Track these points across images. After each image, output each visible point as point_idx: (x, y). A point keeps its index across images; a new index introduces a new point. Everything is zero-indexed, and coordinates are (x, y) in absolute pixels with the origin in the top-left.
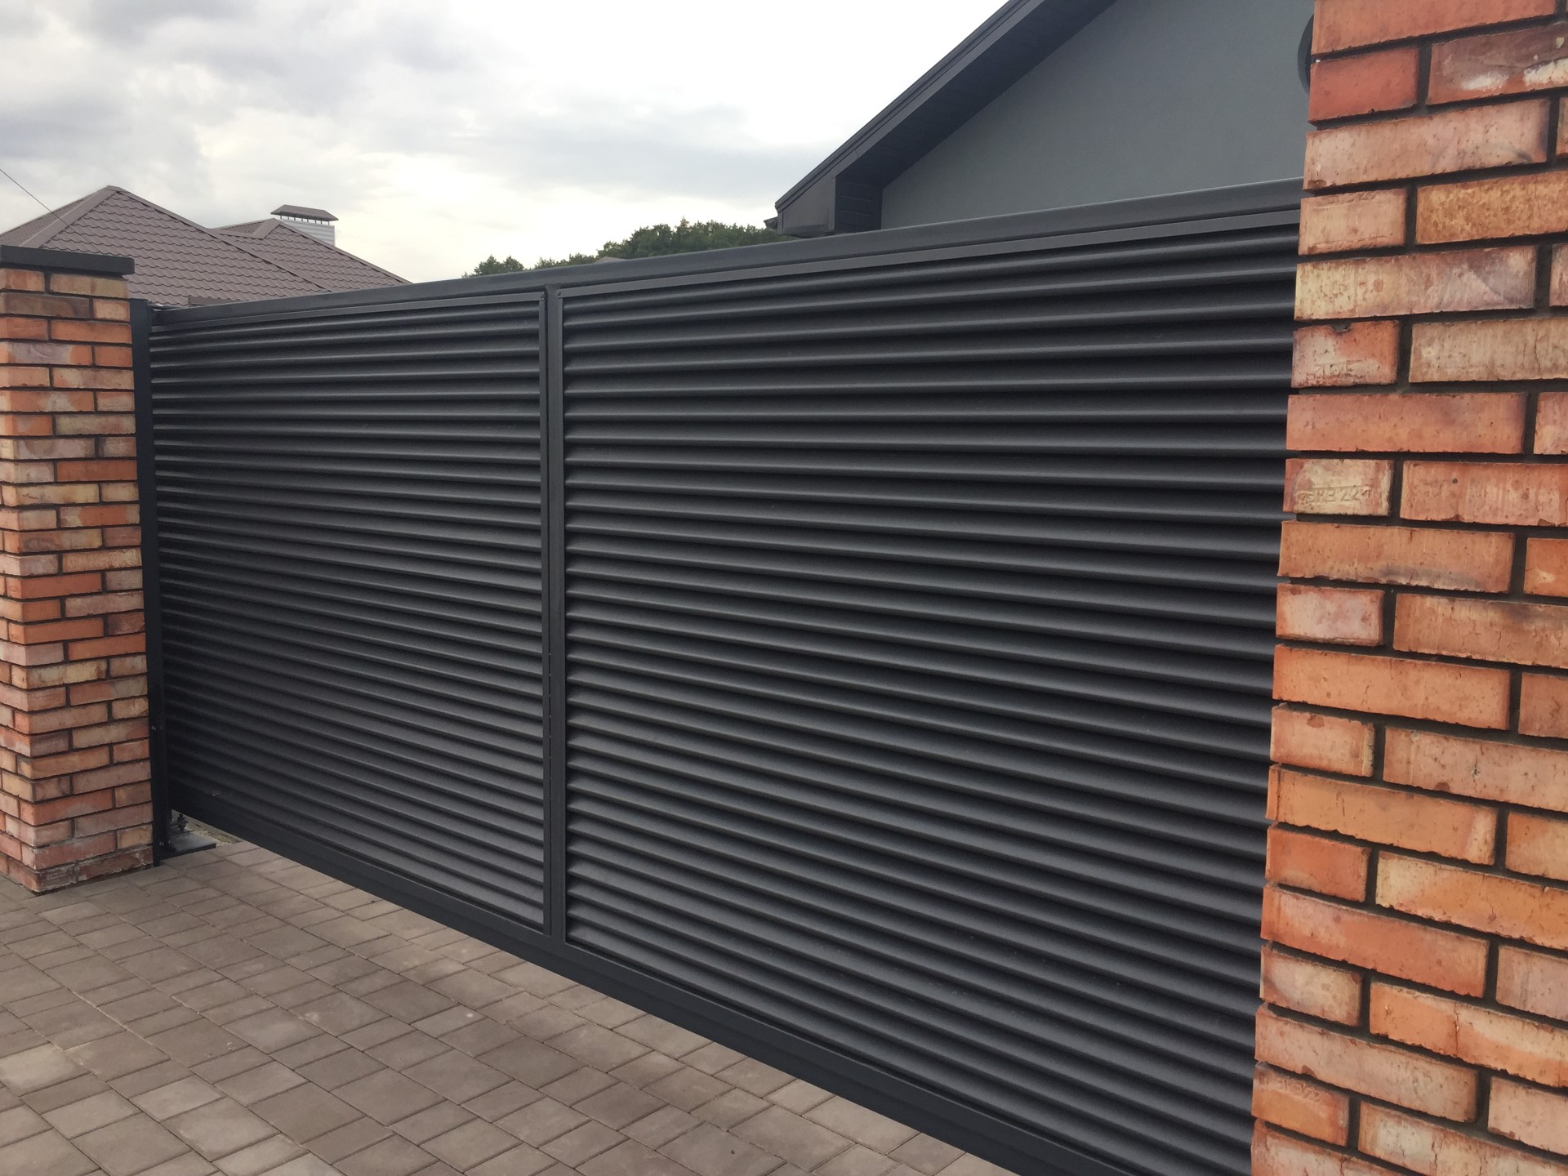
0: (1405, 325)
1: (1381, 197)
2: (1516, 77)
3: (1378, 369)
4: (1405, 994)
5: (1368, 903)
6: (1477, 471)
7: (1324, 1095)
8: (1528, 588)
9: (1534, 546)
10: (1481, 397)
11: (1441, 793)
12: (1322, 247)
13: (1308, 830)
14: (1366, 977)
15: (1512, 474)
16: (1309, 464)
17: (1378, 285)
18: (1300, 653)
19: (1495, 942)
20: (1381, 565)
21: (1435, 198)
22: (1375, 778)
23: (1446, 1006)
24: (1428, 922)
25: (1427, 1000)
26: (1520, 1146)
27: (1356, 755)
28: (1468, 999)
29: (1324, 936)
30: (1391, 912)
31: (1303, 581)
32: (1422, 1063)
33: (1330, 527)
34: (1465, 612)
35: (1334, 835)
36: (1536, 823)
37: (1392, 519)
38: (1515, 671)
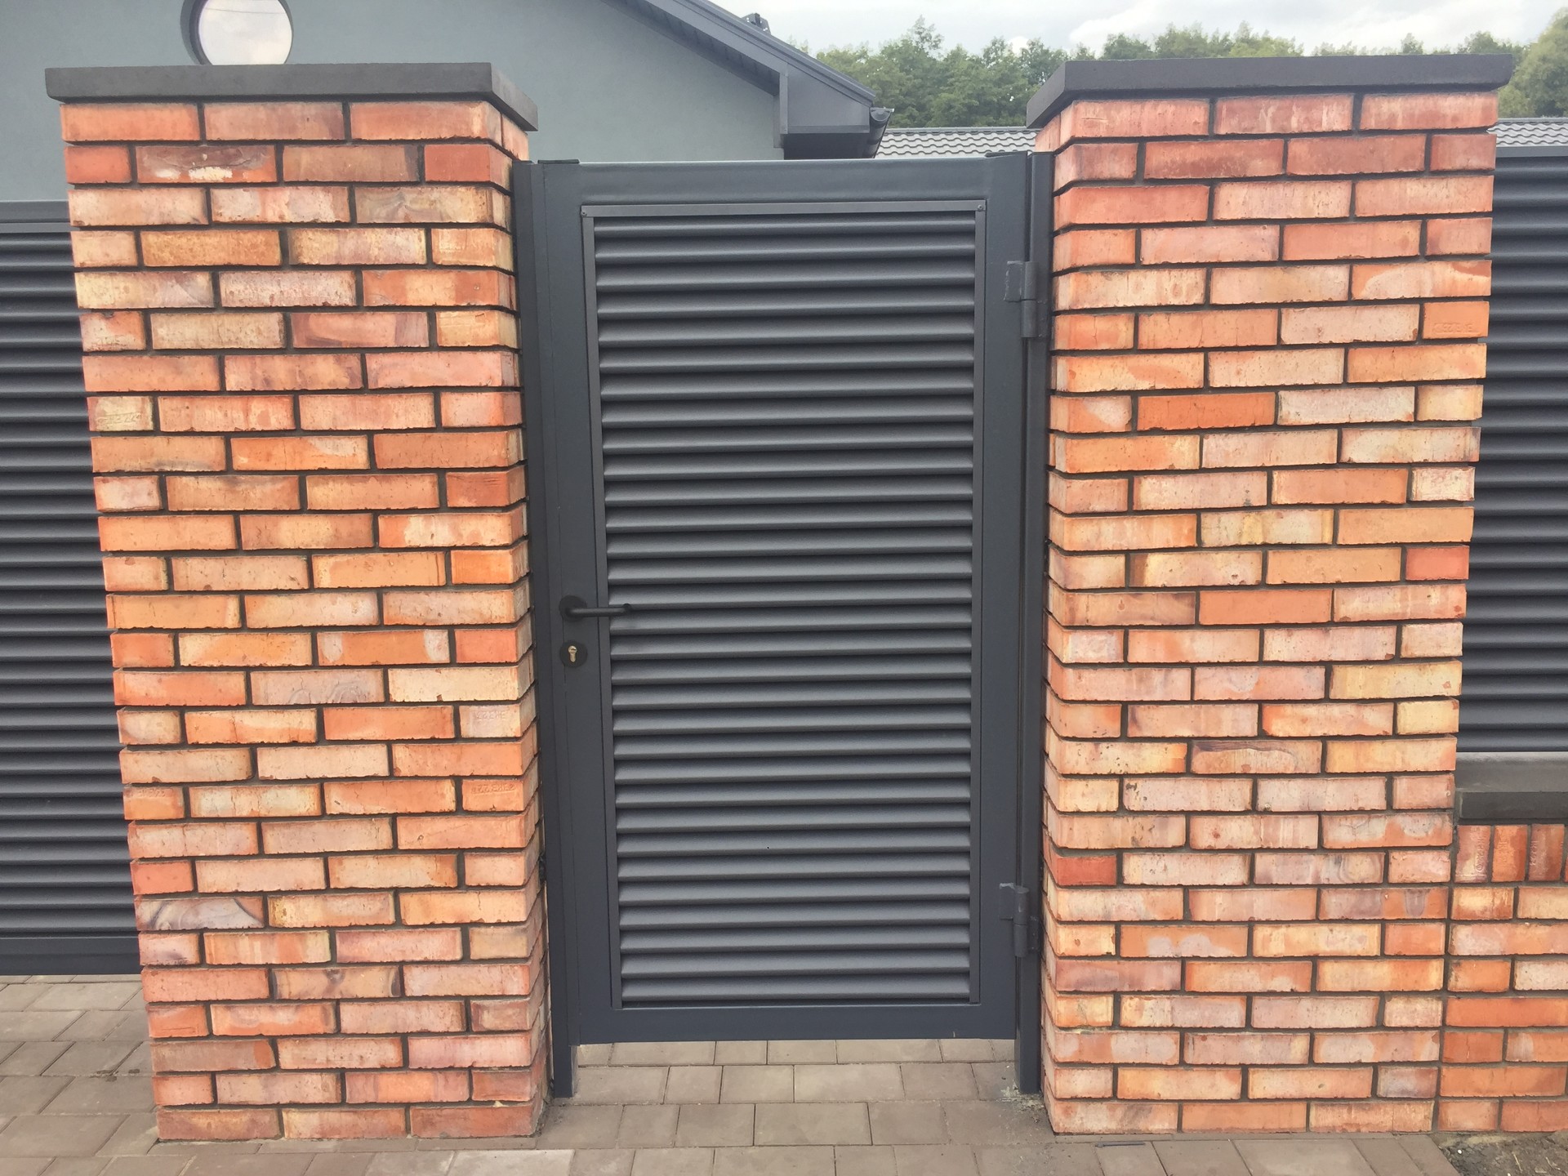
0: (146, 314)
1: (119, 235)
2: (185, 174)
3: (135, 341)
4: (205, 714)
5: (177, 667)
6: (199, 401)
7: (167, 790)
8: (235, 467)
9: (235, 443)
10: (194, 358)
11: (208, 592)
12: (89, 263)
13: (135, 630)
14: (181, 711)
15: (216, 402)
16: (102, 400)
17: (126, 289)
18: (114, 519)
19: (248, 670)
20: (154, 460)
21: (150, 239)
22: (170, 591)
23: (227, 715)
24: (211, 669)
25: (216, 714)
26: (277, 782)
27: (157, 578)
28: (238, 708)
29: (153, 693)
30: (190, 668)
31: (109, 474)
32: (219, 752)
33: (121, 439)
34: (206, 484)
35: (151, 630)
36: (259, 598)
37: (156, 432)
38: (236, 514)
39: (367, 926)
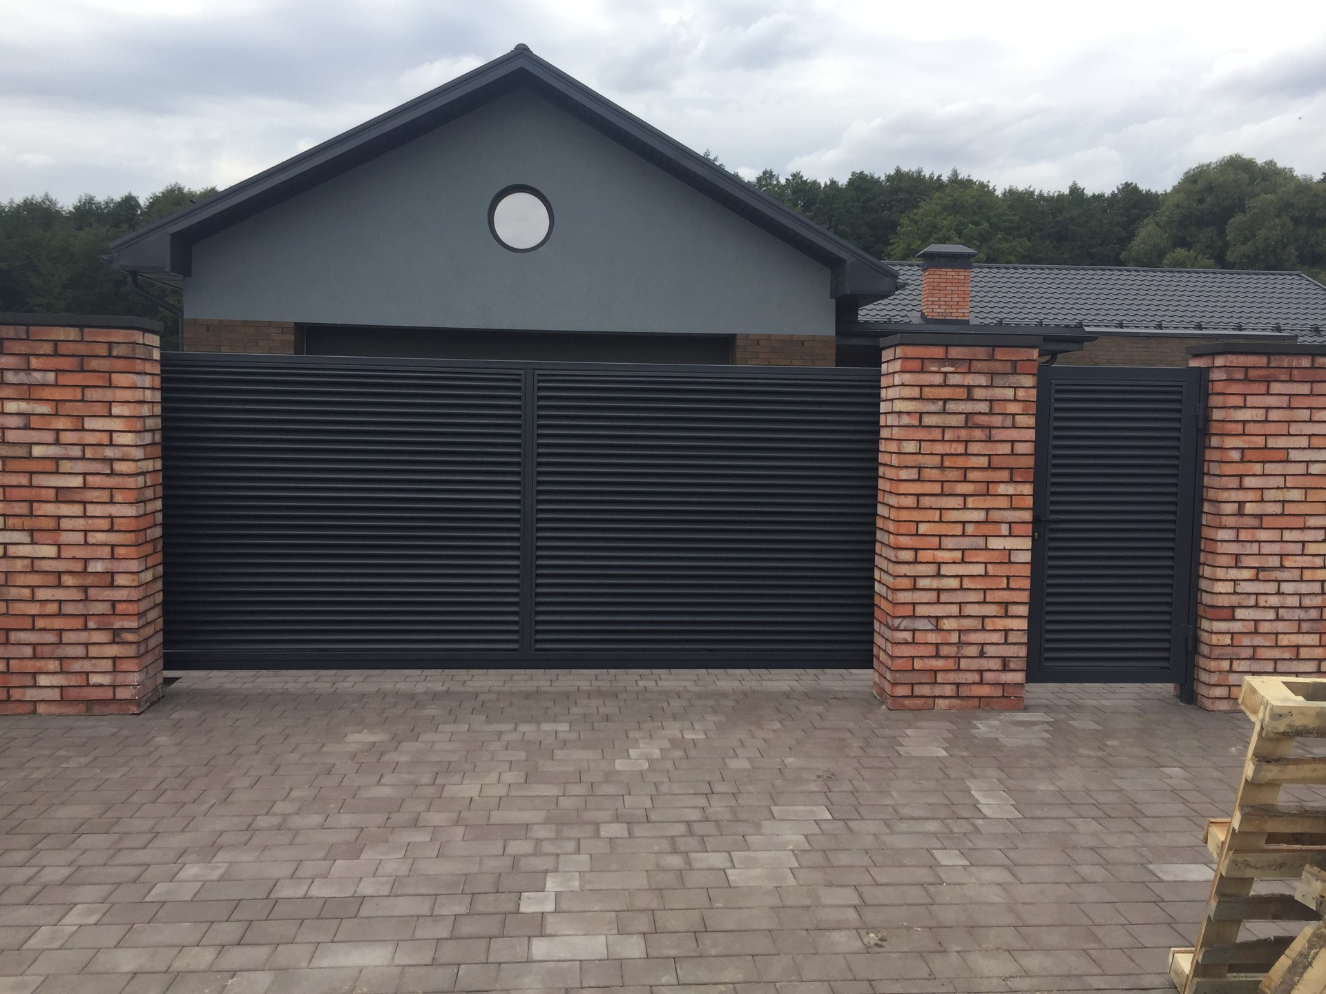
0: (921, 414)
1: (915, 388)
2: (940, 369)
3: (916, 423)
4: (924, 551)
5: (917, 534)
6: (935, 443)
7: (909, 578)
8: (944, 466)
9: (945, 458)
10: (935, 429)
11: (931, 508)
12: (904, 397)
13: (905, 521)
14: (916, 550)
15: (941, 443)
16: (903, 442)
17: (916, 406)
18: (902, 482)
19: (940, 536)
20: (918, 463)
21: (926, 390)
22: (918, 508)
23: (932, 552)
24: (929, 535)
25: (928, 551)
26: (947, 576)
27: (914, 503)
28: (936, 549)
29: (908, 544)
30: (921, 535)
31: (903, 467)
32: (928, 565)
33: (908, 455)
34: (934, 471)
35: (910, 521)
36: (947, 511)
37: (920, 453)
38: (942, 482)
39: (973, 630)
